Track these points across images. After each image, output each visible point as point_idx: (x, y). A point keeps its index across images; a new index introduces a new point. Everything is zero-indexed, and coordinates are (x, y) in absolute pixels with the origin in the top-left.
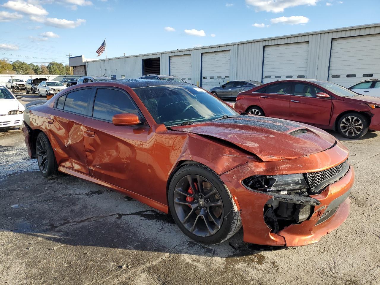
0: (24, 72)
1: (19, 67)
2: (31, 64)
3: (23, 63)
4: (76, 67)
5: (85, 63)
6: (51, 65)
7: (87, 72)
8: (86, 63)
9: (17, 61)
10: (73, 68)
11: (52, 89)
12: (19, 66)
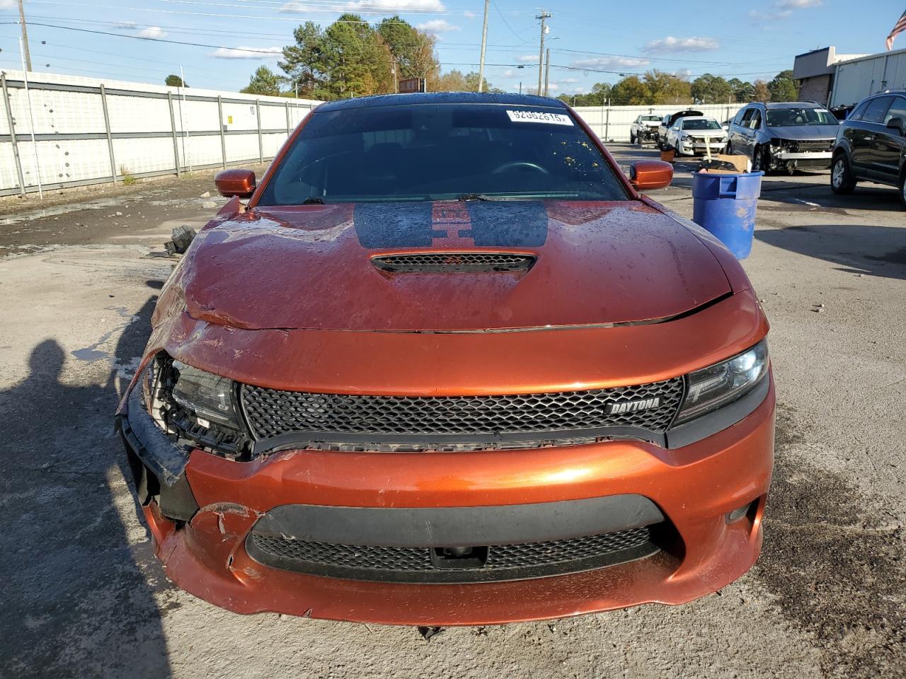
0: (715, 99)
1: (707, 88)
2: (735, 81)
3: (718, 80)
4: (808, 79)
5: (834, 66)
6: (780, 79)
7: (834, 91)
8: (836, 66)
9: (707, 76)
10: (801, 84)
11: (690, 136)
12: (706, 86)
